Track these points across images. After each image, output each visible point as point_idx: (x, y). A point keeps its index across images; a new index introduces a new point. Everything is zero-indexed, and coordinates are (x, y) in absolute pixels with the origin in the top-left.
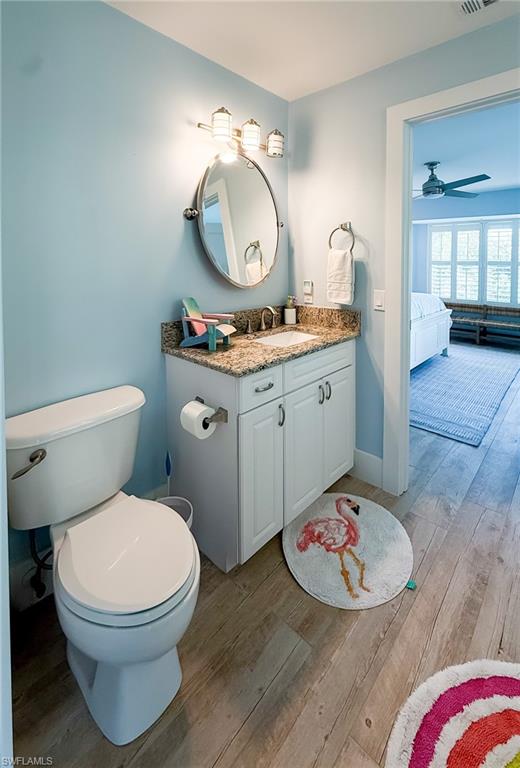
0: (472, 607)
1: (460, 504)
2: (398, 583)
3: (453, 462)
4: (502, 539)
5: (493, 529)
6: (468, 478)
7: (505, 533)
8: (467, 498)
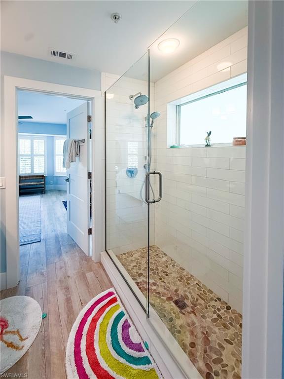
0: (68, 300)
1: (45, 268)
2: (39, 321)
3: (34, 253)
4: (66, 269)
5: (61, 268)
6: (43, 256)
7: (66, 267)
8: (47, 264)
